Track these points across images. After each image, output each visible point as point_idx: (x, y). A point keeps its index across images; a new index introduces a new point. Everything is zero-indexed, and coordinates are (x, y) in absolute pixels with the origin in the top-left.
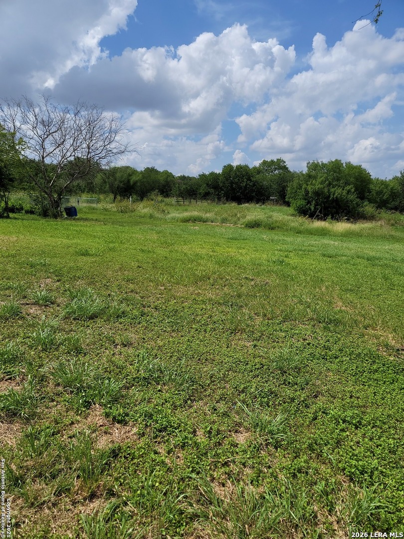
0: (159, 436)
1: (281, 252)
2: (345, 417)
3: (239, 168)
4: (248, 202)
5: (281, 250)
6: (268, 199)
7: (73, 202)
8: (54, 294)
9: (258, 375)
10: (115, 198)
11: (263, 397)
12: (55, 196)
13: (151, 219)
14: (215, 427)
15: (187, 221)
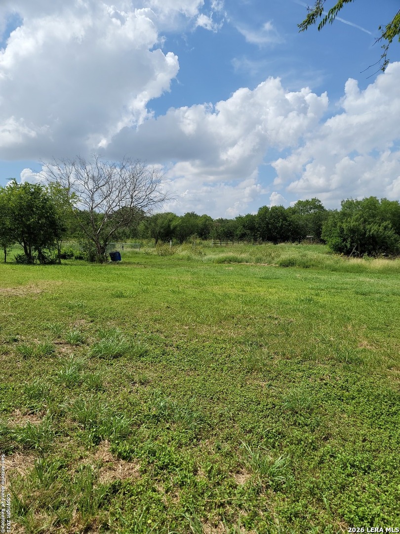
0: (160, 474)
1: (313, 291)
2: (355, 461)
3: (275, 209)
4: (283, 241)
5: (312, 289)
6: (304, 237)
7: (118, 247)
8: (86, 334)
9: (268, 416)
10: (156, 243)
11: (270, 438)
12: (102, 242)
13: (188, 261)
14: (216, 466)
15: (223, 262)
